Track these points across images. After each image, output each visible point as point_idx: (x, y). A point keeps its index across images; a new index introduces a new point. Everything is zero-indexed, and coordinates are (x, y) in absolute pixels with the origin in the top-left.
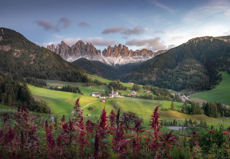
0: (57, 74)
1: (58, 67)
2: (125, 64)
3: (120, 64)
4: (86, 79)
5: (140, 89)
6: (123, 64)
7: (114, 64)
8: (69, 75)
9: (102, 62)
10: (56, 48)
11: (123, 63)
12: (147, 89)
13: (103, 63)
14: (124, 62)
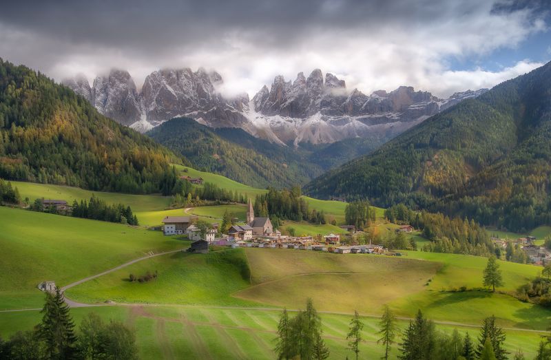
0: (69, 164)
1: (78, 141)
2: (332, 141)
3: (315, 142)
4: (174, 182)
5: (374, 219)
6: (324, 141)
7: (292, 141)
8: (114, 169)
9: (253, 134)
10: (91, 86)
11: (327, 138)
12: (401, 222)
13: (256, 137)
14: (329, 135)
